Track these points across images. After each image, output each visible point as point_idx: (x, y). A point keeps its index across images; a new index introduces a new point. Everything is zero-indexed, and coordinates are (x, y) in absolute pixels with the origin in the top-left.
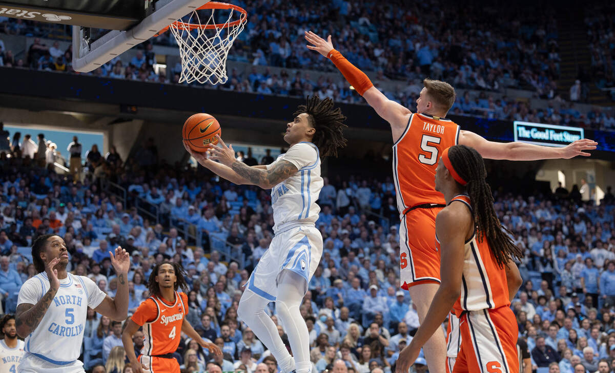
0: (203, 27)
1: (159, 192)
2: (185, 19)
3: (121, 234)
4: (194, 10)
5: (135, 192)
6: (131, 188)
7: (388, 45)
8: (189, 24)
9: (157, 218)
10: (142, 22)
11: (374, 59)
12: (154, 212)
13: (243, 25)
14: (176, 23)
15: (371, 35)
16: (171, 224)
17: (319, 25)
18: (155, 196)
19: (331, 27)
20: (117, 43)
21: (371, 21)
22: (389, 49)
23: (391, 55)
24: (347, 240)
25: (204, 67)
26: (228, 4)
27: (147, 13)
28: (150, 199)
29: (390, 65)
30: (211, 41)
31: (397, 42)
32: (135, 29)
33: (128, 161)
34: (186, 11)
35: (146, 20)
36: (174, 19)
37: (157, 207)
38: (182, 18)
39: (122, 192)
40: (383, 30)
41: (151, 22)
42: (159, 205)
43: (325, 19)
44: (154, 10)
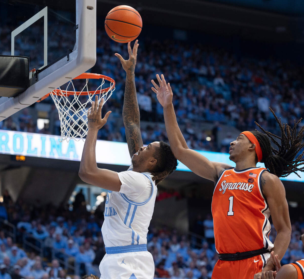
0: (78, 94)
1: (44, 228)
2: (63, 87)
3: (11, 265)
4: (71, 80)
5: (23, 229)
6: (20, 225)
7: (239, 102)
8: (66, 91)
9: (41, 250)
10: (27, 90)
11: (227, 114)
12: (39, 245)
13: (112, 92)
14: (55, 90)
15: (225, 94)
16: (53, 256)
17: (180, 86)
18: (40, 232)
19: (189, 87)
20: (6, 107)
21: (225, 82)
22: (240, 105)
23: (242, 110)
24: (204, 270)
25: (83, 122)
26: (99, 75)
27: (31, 82)
28: (36, 235)
29: (241, 120)
30: (84, 106)
31: (247, 99)
32: (21, 96)
33: (17, 201)
34: (63, 81)
35: (30, 89)
36: (54, 88)
37: (41, 242)
38: (60, 87)
39: (12, 229)
40: (235, 90)
41: (34, 90)
42: (44, 240)
43: (186, 80)
44: (37, 80)
